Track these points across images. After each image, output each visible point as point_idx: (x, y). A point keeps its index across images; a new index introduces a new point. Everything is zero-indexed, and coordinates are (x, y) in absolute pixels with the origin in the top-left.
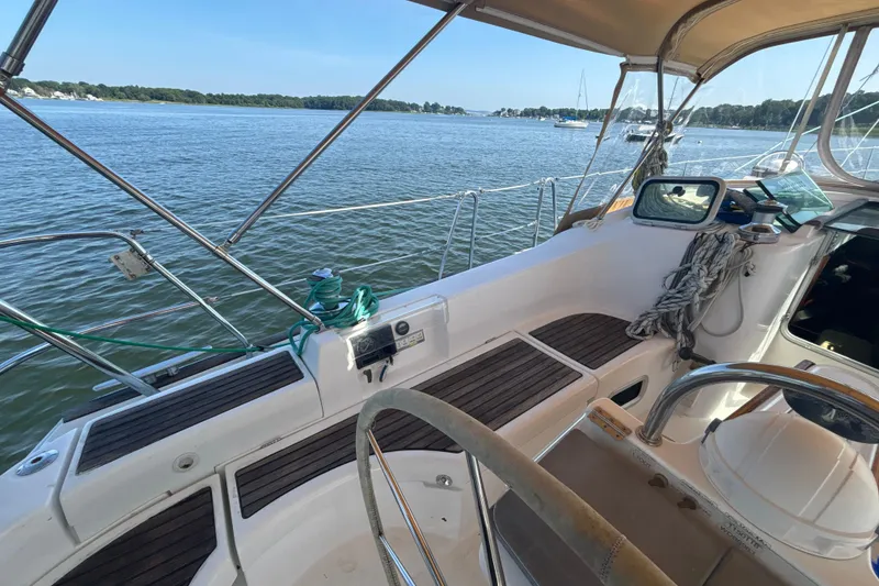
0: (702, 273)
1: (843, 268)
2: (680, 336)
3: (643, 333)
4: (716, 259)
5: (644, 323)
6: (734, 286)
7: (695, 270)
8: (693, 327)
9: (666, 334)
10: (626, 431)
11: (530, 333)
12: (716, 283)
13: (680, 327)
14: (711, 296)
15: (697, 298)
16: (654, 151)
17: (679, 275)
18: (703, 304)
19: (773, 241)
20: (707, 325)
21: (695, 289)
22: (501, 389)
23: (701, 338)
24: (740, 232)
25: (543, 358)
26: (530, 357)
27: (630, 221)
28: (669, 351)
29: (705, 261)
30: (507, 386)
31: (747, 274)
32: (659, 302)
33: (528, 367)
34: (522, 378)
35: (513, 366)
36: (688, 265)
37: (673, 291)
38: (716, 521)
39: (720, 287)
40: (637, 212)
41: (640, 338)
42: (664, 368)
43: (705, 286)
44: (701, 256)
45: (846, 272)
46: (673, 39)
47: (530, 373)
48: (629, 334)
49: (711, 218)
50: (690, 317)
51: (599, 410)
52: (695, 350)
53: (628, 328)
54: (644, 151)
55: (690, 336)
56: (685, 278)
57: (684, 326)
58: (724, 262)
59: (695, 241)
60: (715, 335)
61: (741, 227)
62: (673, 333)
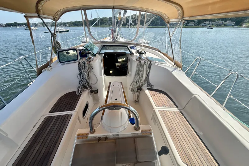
0: (85, 72)
1: (106, 56)
2: (88, 88)
3: (81, 92)
4: (86, 68)
5: (79, 90)
6: (92, 73)
7: (83, 72)
8: (90, 85)
9: (86, 89)
10: (87, 134)
11: (50, 112)
12: (88, 73)
13: (87, 86)
14: (89, 77)
15: (87, 78)
16: (55, 43)
17: (80, 74)
18: (89, 79)
19: (93, 60)
20: (92, 83)
21: (85, 77)
22: (50, 138)
23: (93, 86)
24: (87, 60)
25: (58, 117)
26: (54, 120)
27: (60, 64)
28: (88, 93)
29: (83, 69)
30: (51, 136)
31: (93, 69)
32: (80, 83)
33: (55, 124)
34: (55, 129)
35: (49, 128)
36: (80, 71)
37: (81, 79)
38: (111, 137)
39: (90, 73)
40: (60, 61)
41: (81, 94)
42: (89, 97)
43: (87, 75)
44: (82, 68)
45: (107, 57)
46: (39, 8)
47: (56, 126)
48: (77, 94)
49: (79, 58)
50: (88, 83)
51: (79, 135)
52: (93, 90)
53: (76, 93)
54: (52, 43)
55: (90, 87)
56: (82, 75)
57: (88, 85)
58: (87, 68)
59: (79, 65)
60: (95, 84)
61: (86, 58)
62: (87, 88)
